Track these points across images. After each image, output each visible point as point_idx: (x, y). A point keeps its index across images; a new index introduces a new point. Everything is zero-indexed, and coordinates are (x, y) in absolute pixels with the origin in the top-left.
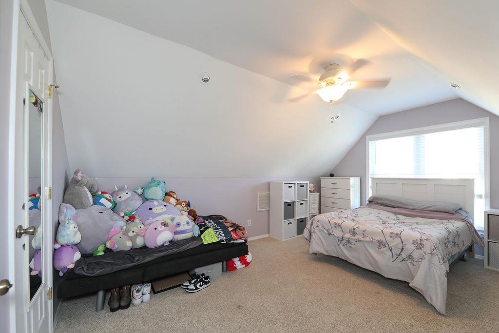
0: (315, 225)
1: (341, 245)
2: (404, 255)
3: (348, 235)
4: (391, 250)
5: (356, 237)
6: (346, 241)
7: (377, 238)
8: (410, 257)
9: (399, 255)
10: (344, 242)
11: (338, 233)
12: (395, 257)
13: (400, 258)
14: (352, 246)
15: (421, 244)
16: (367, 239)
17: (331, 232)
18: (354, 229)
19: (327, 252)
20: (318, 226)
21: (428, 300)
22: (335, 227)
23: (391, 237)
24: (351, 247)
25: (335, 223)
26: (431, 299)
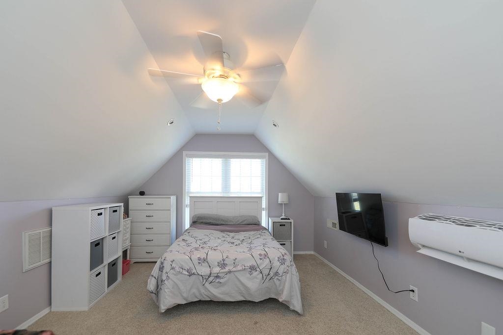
0: (167, 268)
1: (207, 285)
2: (272, 274)
3: (216, 270)
4: (261, 273)
5: (227, 269)
6: (213, 278)
7: (248, 264)
8: (276, 274)
9: (268, 275)
10: (211, 279)
11: (204, 270)
12: (265, 277)
13: (269, 277)
14: (221, 281)
15: (284, 259)
16: (239, 268)
17: (194, 271)
18: (224, 260)
19: (185, 299)
20: (173, 268)
21: (291, 308)
22: (199, 263)
23: (261, 259)
24: (220, 283)
25: (199, 259)
26: (294, 306)
